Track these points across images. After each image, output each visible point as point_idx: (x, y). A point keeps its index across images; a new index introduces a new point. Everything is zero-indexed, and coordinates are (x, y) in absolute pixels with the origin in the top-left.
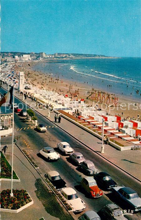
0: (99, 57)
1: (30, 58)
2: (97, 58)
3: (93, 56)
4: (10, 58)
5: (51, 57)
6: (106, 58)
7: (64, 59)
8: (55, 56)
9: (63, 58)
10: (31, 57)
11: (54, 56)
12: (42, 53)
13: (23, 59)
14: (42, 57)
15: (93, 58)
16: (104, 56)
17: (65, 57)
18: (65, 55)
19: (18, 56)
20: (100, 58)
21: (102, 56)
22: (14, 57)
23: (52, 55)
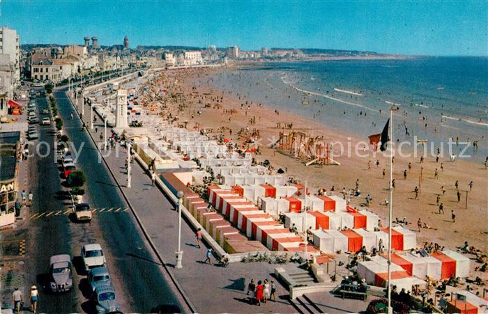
0: (365, 56)
1: (201, 59)
2: (358, 57)
3: (352, 55)
4: (155, 59)
5: (253, 56)
6: (379, 58)
7: (282, 61)
8: (261, 55)
9: (280, 58)
10: (203, 58)
11: (259, 56)
12: (232, 48)
13: (185, 61)
14: (233, 57)
15: (350, 58)
16: (376, 54)
17: (286, 56)
18: (285, 53)
19: (174, 56)
20: (366, 58)
21: (370, 53)
22: (164, 58)
23: (257, 52)
